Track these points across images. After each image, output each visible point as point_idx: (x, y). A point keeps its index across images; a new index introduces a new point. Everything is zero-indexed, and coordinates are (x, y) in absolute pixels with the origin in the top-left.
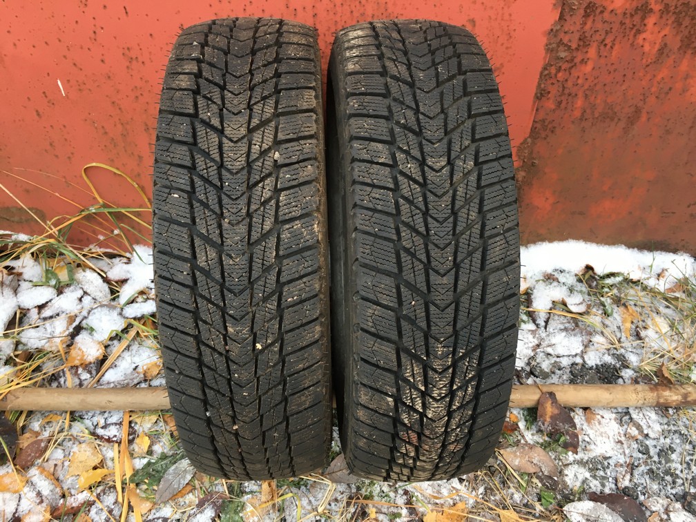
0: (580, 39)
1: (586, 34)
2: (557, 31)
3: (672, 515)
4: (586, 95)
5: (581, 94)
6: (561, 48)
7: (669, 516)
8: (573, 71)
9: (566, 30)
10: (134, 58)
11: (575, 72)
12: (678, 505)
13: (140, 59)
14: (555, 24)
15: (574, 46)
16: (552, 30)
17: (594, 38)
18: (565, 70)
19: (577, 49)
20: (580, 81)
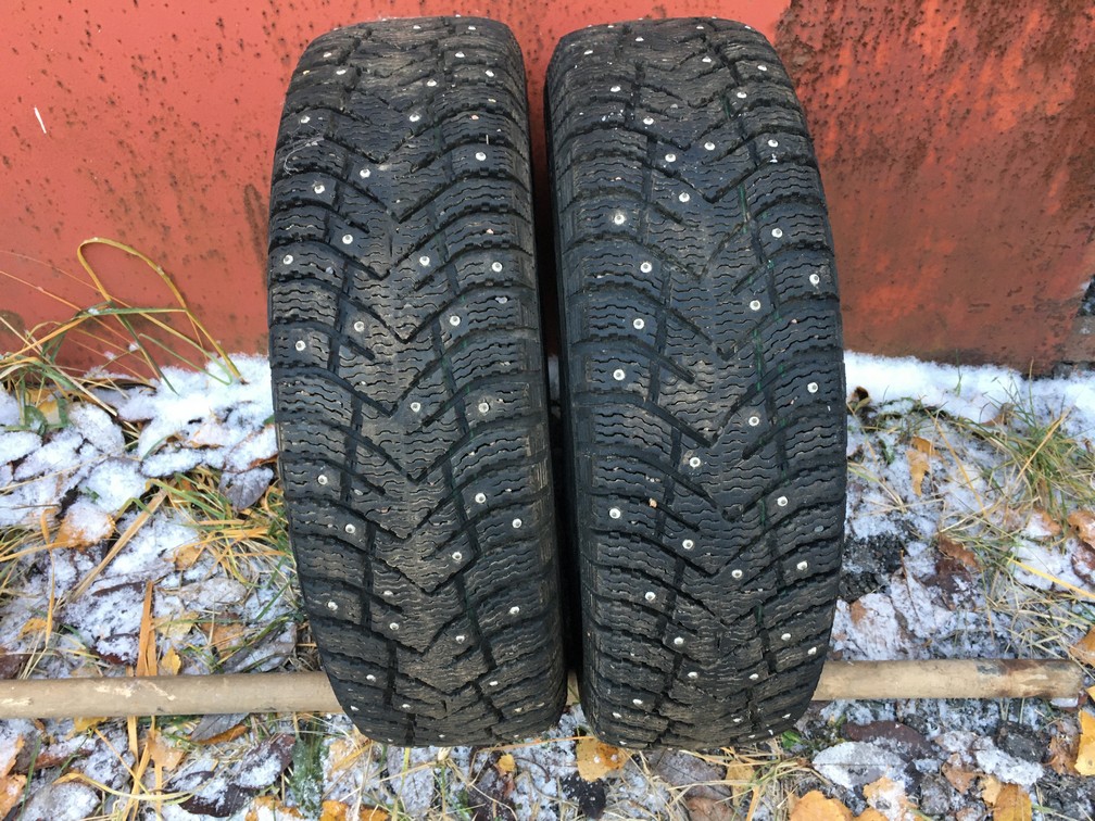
0: (825, 36)
1: (835, 29)
2: (790, 23)
3: (979, 755)
4: (841, 123)
5: (832, 121)
6: (798, 50)
7: (974, 757)
8: (818, 85)
9: (804, 21)
10: (150, 72)
11: (822, 89)
12: (988, 741)
13: (159, 75)
14: (788, 13)
15: (818, 46)
16: (782, 22)
17: (846, 35)
18: (806, 84)
19: (822, 51)
20: (830, 102)
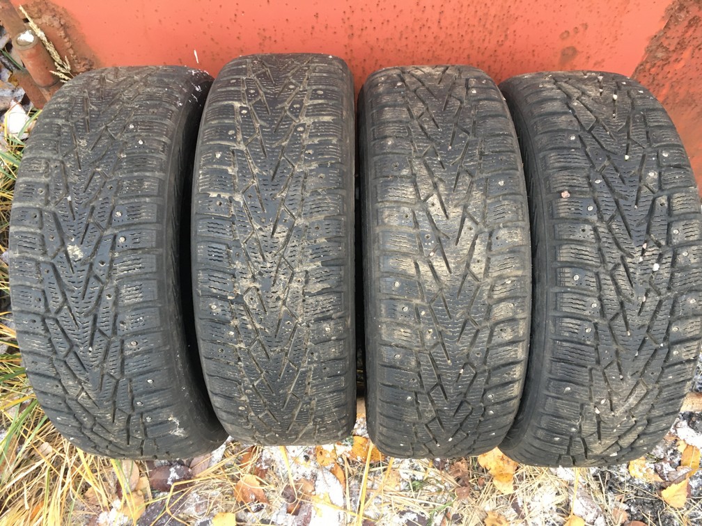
0: (678, 44)
1: (685, 40)
2: (660, 37)
4: (672, 86)
5: (667, 85)
6: (660, 49)
8: (665, 68)
9: (668, 35)
11: (666, 69)
14: (660, 32)
15: (672, 48)
16: (655, 36)
17: (691, 43)
18: (659, 66)
19: (674, 51)
20: (669, 76)
